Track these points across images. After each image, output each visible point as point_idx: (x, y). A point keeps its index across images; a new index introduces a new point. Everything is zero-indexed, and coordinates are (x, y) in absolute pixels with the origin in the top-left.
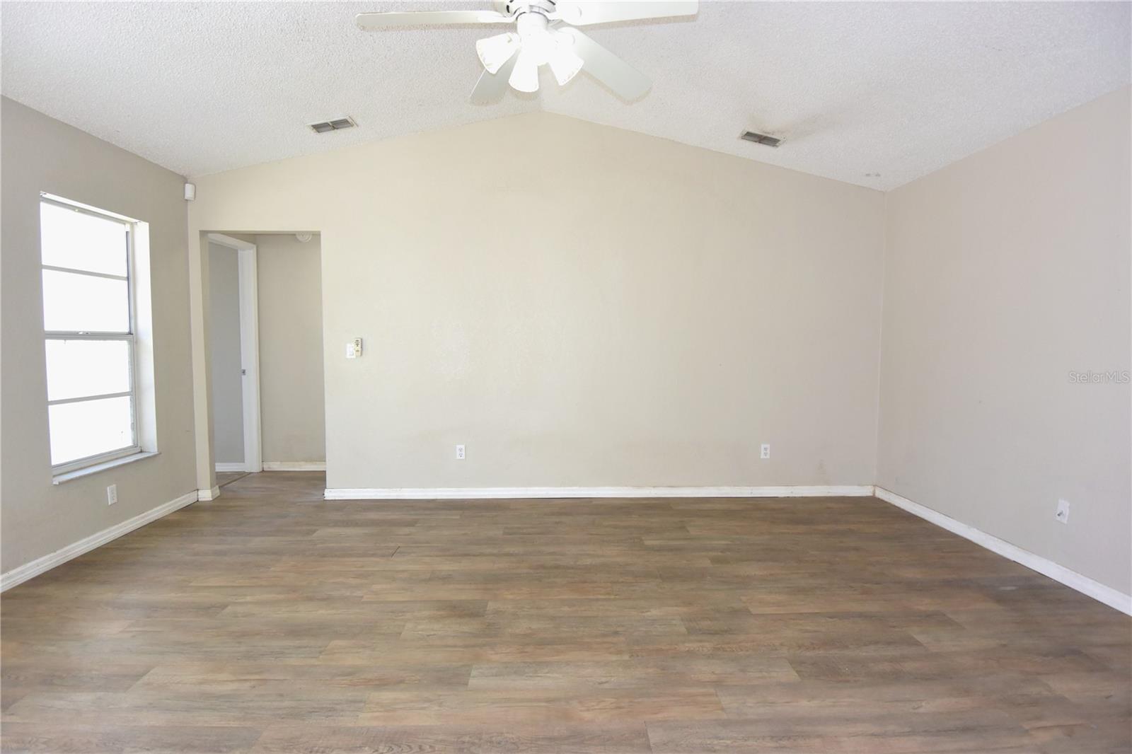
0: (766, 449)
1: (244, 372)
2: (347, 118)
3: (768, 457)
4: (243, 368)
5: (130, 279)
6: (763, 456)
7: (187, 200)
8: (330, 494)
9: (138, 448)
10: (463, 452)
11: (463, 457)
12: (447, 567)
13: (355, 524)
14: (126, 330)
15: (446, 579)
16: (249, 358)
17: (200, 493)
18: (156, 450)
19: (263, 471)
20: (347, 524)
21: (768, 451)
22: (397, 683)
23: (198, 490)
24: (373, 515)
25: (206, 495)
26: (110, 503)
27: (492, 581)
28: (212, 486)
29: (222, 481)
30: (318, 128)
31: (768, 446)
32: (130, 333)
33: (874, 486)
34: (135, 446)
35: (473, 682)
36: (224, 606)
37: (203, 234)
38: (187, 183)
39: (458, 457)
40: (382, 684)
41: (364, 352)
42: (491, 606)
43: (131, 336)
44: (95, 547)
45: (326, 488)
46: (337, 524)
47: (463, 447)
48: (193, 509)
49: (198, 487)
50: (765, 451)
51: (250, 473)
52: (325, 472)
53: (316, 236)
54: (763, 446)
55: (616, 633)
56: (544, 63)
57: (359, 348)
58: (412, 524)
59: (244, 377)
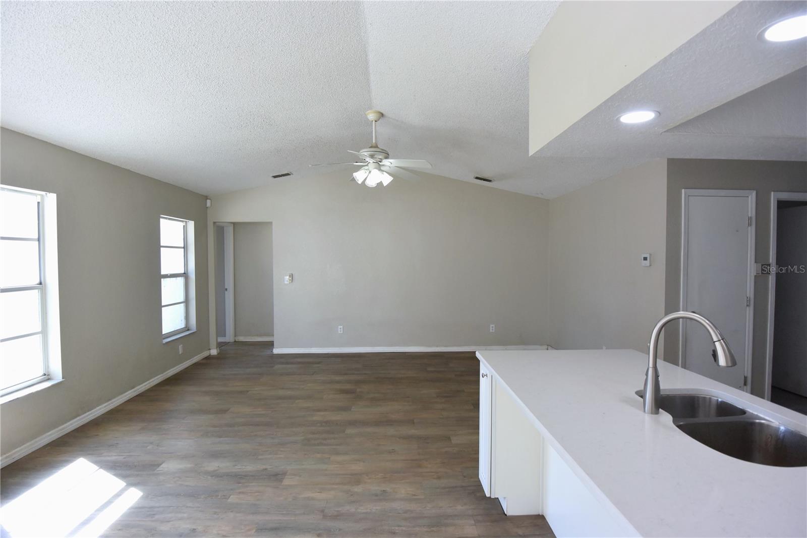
0: (493, 327)
1: (226, 289)
2: (289, 173)
3: (494, 331)
4: (226, 287)
5: (185, 248)
6: (491, 331)
7: (207, 207)
8: (276, 351)
9: (187, 328)
10: (342, 330)
11: (342, 332)
12: (338, 378)
13: (292, 363)
14: (183, 272)
15: (338, 382)
16: (229, 283)
17: (211, 351)
18: (195, 329)
19: (235, 341)
20: (287, 363)
21: (494, 328)
22: (326, 410)
23: (210, 349)
24: (299, 360)
25: (214, 352)
26: (180, 353)
27: (358, 382)
28: (217, 348)
29: (220, 345)
30: (275, 177)
31: (493, 326)
32: (184, 273)
33: (548, 345)
34: (186, 327)
35: (352, 410)
36: (248, 391)
37: (214, 223)
38: (207, 199)
39: (340, 332)
40: (319, 410)
41: (293, 281)
42: (358, 390)
43: (185, 275)
44: (176, 372)
45: (273, 348)
46: (283, 363)
47: (342, 327)
48: (209, 358)
49: (210, 348)
50: (492, 328)
51: (229, 343)
52: (273, 341)
53: (270, 223)
54: (491, 326)
55: (408, 397)
56: (380, 181)
57: (291, 279)
58: (319, 363)
59: (226, 292)
